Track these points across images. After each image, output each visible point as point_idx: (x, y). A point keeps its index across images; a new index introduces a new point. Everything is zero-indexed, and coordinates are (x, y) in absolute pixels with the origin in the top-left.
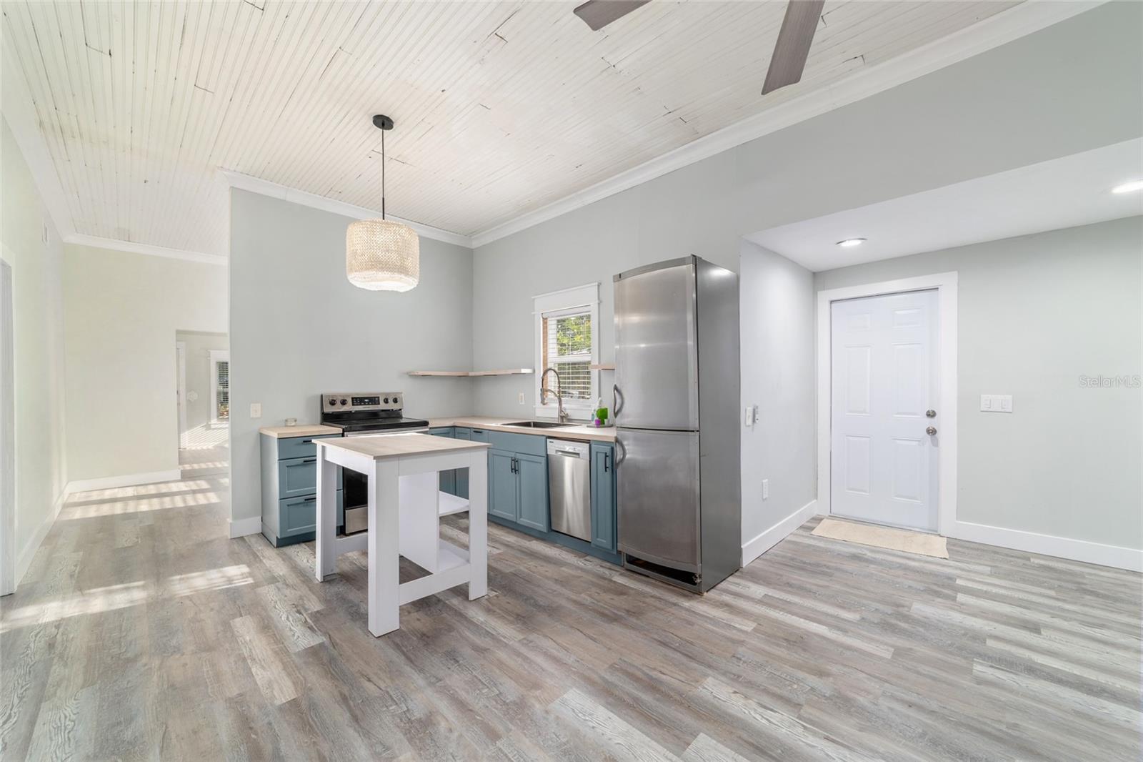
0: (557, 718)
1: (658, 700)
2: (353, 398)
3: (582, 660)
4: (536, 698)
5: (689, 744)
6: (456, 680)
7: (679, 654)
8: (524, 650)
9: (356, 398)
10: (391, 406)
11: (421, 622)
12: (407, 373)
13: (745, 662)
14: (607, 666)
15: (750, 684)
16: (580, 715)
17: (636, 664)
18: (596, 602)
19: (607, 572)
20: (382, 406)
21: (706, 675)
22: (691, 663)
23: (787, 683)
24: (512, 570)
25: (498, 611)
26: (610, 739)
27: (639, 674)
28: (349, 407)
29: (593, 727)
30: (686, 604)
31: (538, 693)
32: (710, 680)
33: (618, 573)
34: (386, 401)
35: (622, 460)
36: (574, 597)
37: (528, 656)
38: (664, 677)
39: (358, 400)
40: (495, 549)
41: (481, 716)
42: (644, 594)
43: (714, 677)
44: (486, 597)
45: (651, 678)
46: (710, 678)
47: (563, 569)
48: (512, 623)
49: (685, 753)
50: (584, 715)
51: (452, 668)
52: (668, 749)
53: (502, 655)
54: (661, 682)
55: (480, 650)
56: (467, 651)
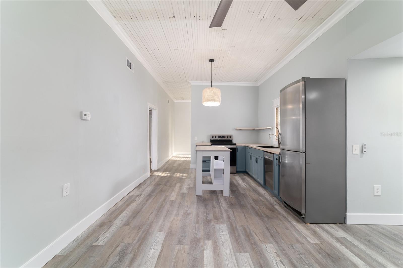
0: (214, 228)
1: (245, 239)
2: (218, 136)
3: (236, 220)
4: (214, 222)
5: (240, 252)
6: (202, 210)
7: (269, 234)
8: (223, 212)
9: (219, 136)
10: (229, 139)
11: (207, 196)
12: (235, 129)
13: (293, 249)
14: (241, 225)
15: (286, 255)
16: (220, 230)
17: (250, 228)
18: (259, 209)
19: (275, 203)
20: (226, 139)
21: (271, 243)
22: (270, 238)
23: (304, 263)
24: (243, 193)
25: (228, 201)
26: (221, 238)
27: (248, 231)
28: (217, 138)
29: (220, 234)
30: (295, 223)
31: (216, 221)
32: (271, 245)
33: (279, 205)
34: (227, 137)
35: (281, 162)
36: (254, 206)
37: (223, 213)
38: (255, 236)
39: (219, 137)
40: (245, 186)
41: (199, 218)
42: (280, 214)
43: (273, 245)
44: (228, 197)
45: (250, 234)
46: (272, 245)
47: (261, 198)
48: (228, 204)
49: (237, 253)
50: (221, 231)
51: (204, 207)
52: (233, 249)
53: (217, 210)
54: (252, 236)
55: (213, 207)
56: (210, 205)
